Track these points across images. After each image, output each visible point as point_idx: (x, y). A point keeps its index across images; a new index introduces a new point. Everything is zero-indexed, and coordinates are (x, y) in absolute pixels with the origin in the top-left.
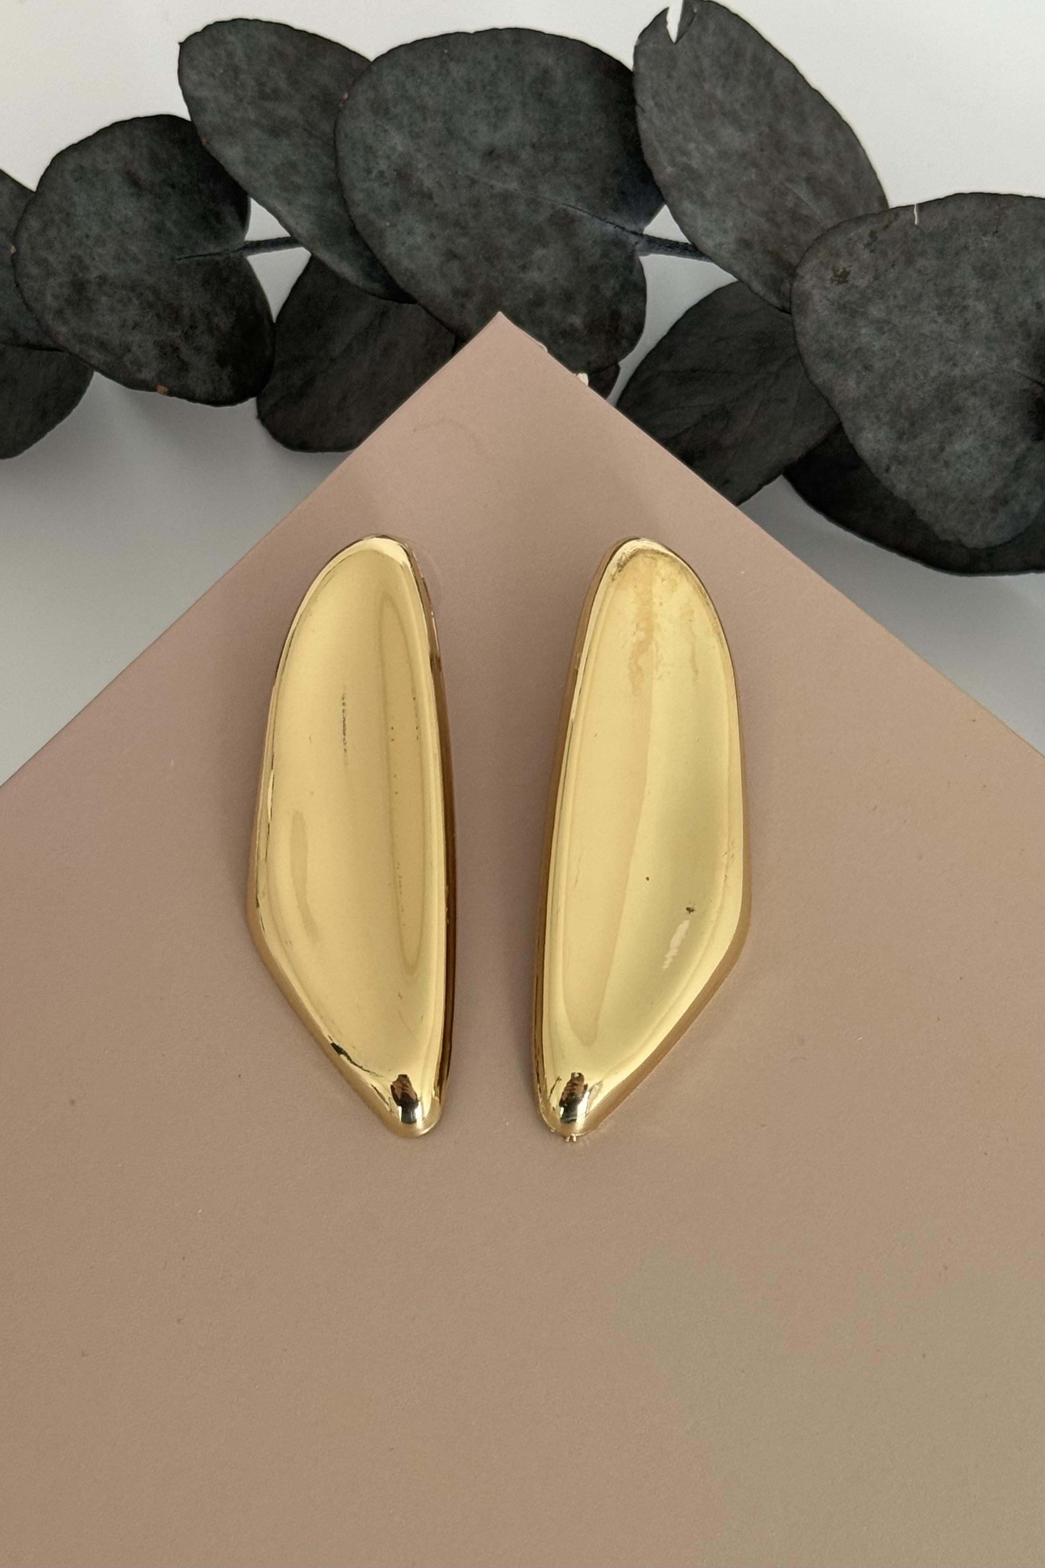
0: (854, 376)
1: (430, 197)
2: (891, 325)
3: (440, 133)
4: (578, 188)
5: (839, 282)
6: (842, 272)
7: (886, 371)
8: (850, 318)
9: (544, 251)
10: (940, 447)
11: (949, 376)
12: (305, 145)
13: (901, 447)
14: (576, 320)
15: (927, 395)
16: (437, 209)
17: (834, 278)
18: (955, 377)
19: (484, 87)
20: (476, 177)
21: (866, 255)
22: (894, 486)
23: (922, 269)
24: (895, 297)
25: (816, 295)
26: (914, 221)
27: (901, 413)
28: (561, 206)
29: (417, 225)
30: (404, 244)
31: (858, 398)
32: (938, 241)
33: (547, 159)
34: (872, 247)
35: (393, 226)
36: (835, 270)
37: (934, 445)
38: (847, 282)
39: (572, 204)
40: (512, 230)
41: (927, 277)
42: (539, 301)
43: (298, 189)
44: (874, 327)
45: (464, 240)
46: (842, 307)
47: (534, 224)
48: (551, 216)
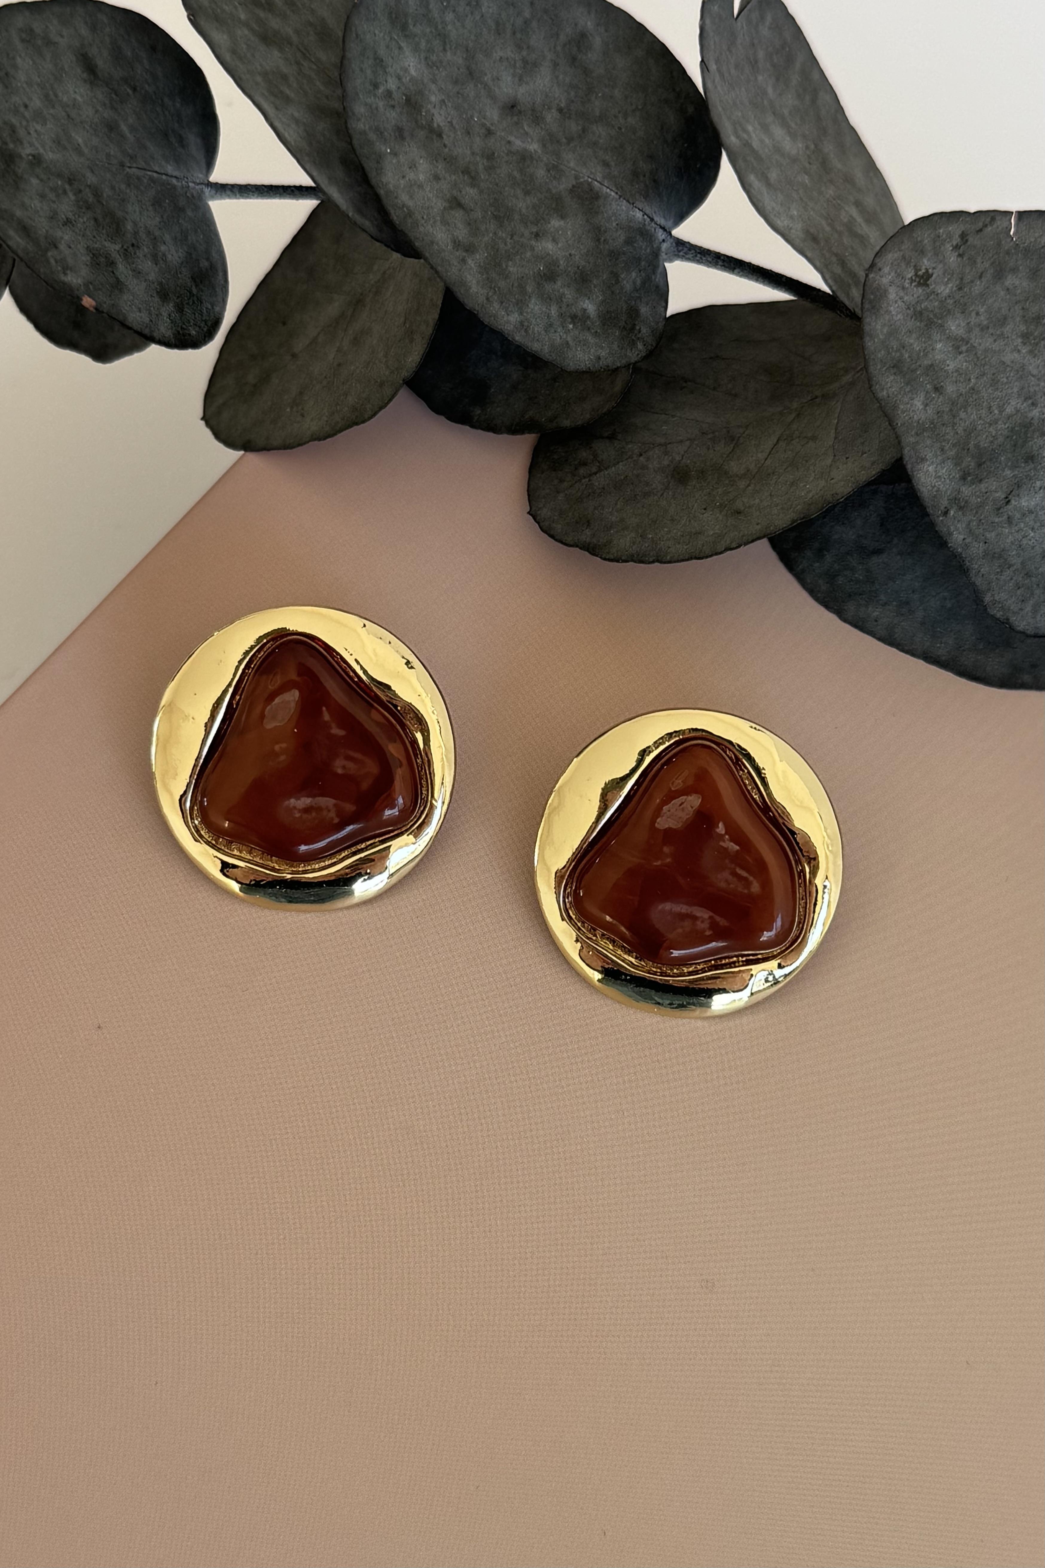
0: (922, 395)
1: (440, 135)
2: (969, 345)
3: (459, 69)
4: (606, 164)
5: (919, 284)
6: (924, 273)
7: (958, 397)
8: (926, 328)
9: (562, 223)
10: (1007, 498)
11: (1026, 417)
12: (298, 63)
13: (963, 489)
14: (590, 307)
15: (1000, 433)
16: (447, 150)
17: (914, 278)
18: (1032, 419)
19: (514, 33)
20: (493, 128)
21: (952, 259)
22: (950, 534)
23: (1011, 287)
24: (977, 314)
25: (892, 293)
26: (1009, 230)
27: (968, 449)
28: (586, 178)
29: (421, 162)
30: (404, 177)
31: (923, 423)
32: (1032, 259)
33: (574, 127)
34: (961, 251)
35: (395, 154)
36: (916, 269)
37: (1000, 495)
38: (928, 285)
39: (598, 179)
40: (527, 193)
41: (1015, 298)
42: (550, 276)
43: (287, 100)
44: (950, 344)
45: (472, 192)
46: (918, 315)
47: (554, 191)
48: (573, 186)
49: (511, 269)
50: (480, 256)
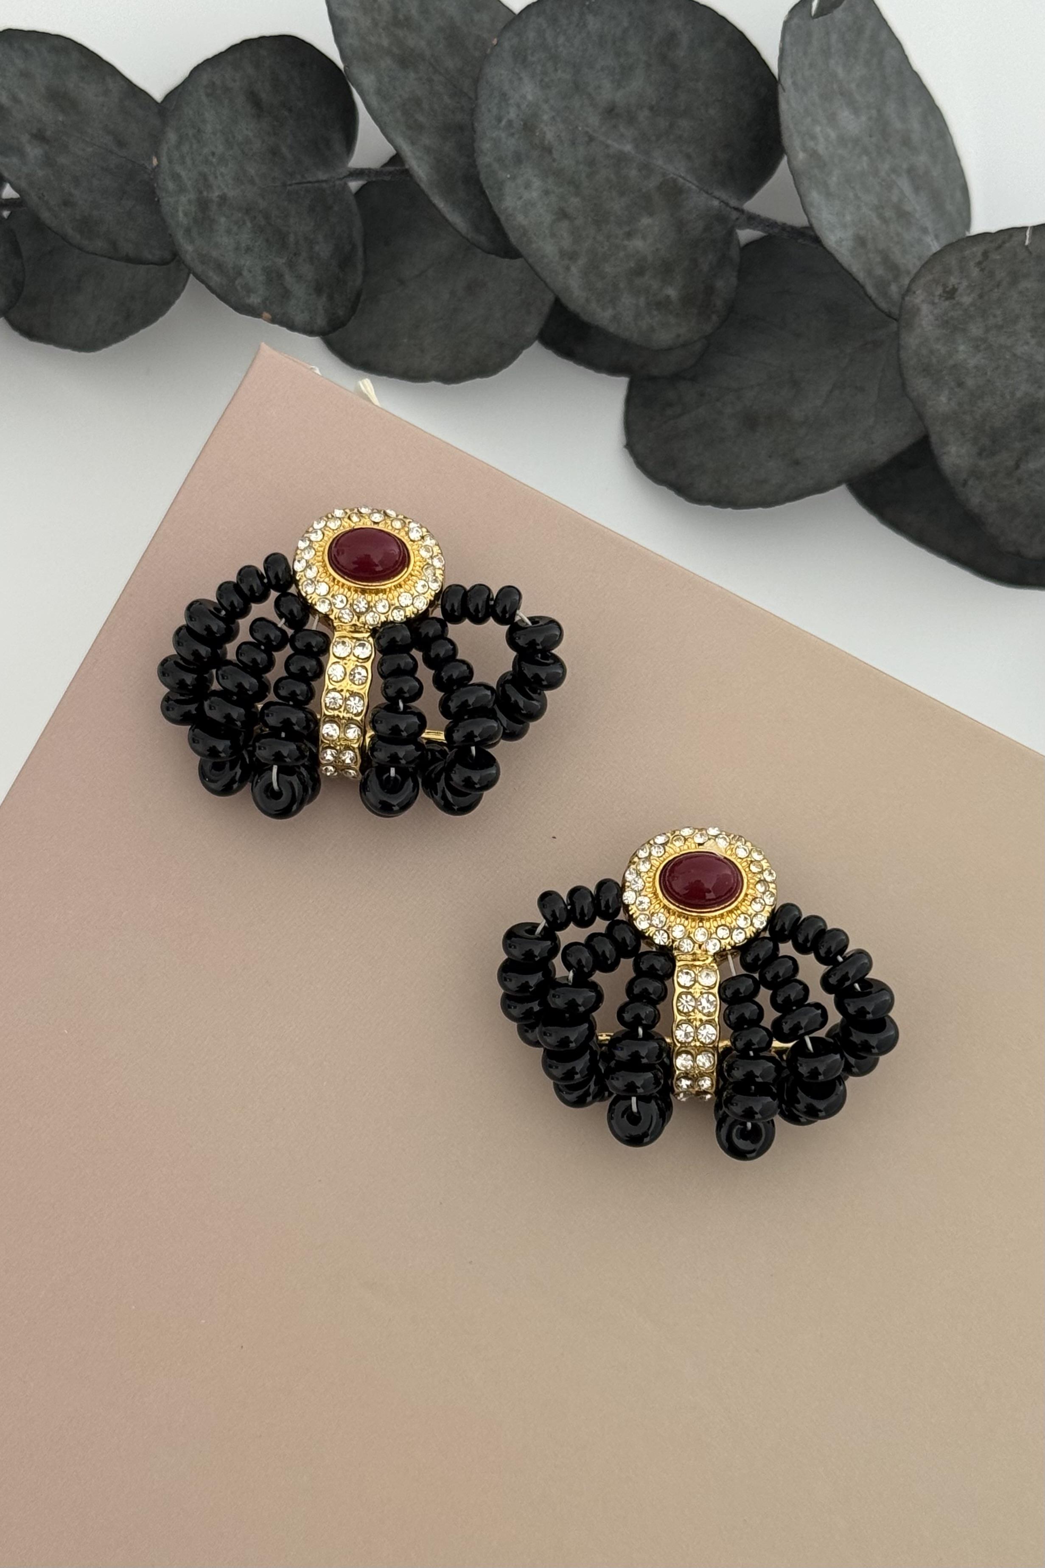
0: (947, 391)
1: (550, 151)
2: (987, 344)
3: (567, 85)
4: (688, 157)
5: (947, 299)
6: (951, 289)
7: (977, 389)
8: (951, 334)
9: (650, 220)
10: (1016, 464)
11: (1034, 398)
12: (430, 80)
13: (980, 462)
14: (672, 292)
15: (1010, 414)
16: (555, 165)
17: (942, 294)
19: (614, 43)
20: (594, 134)
21: (975, 272)
22: (968, 499)
23: (1024, 290)
24: (995, 316)
25: (924, 310)
26: (1025, 242)
27: (985, 431)
28: (672, 175)
29: (534, 180)
30: (520, 199)
33: (663, 123)
34: (983, 266)
35: (513, 178)
36: (945, 286)
37: (1011, 463)
38: (954, 298)
39: (682, 175)
40: (622, 194)
41: (1027, 299)
42: (639, 271)
43: (420, 128)
44: (971, 345)
45: (575, 201)
46: (945, 324)
47: (644, 190)
48: (661, 184)
49: (607, 270)
50: (582, 261)
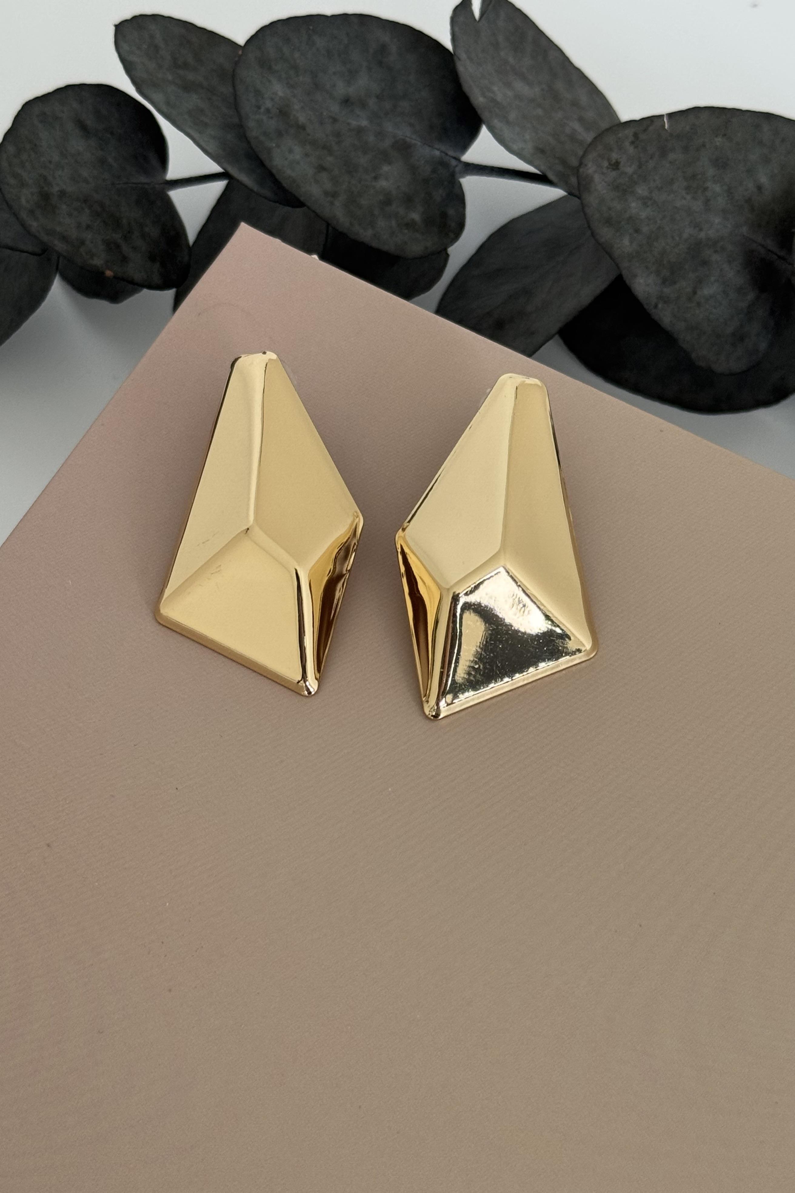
0: (628, 237)
1: (304, 129)
2: (652, 201)
3: (309, 85)
4: (411, 125)
5: (614, 170)
6: (615, 162)
7: (651, 234)
8: (622, 195)
9: (390, 168)
10: (694, 291)
11: (697, 238)
12: (210, 99)
13: (665, 290)
14: (416, 216)
15: (681, 252)
16: (310, 137)
17: (609, 166)
18: (701, 238)
19: (340, 55)
20: (337, 117)
21: (631, 150)
22: (661, 319)
23: (673, 160)
24: (654, 181)
25: (597, 178)
26: (664, 126)
27: (664, 265)
28: (401, 137)
29: (295, 147)
30: (286, 159)
31: (632, 253)
32: (683, 141)
33: (388, 105)
34: (636, 144)
35: (278, 146)
36: (609, 160)
37: (689, 290)
38: (618, 169)
39: (409, 136)
40: (365, 153)
41: (676, 166)
42: (388, 202)
43: (206, 125)
44: (640, 202)
45: (330, 159)
46: (616, 187)
47: (381, 149)
48: (394, 143)
49: (363, 203)
50: (342, 198)
